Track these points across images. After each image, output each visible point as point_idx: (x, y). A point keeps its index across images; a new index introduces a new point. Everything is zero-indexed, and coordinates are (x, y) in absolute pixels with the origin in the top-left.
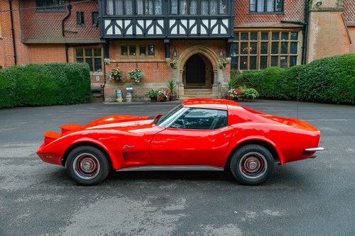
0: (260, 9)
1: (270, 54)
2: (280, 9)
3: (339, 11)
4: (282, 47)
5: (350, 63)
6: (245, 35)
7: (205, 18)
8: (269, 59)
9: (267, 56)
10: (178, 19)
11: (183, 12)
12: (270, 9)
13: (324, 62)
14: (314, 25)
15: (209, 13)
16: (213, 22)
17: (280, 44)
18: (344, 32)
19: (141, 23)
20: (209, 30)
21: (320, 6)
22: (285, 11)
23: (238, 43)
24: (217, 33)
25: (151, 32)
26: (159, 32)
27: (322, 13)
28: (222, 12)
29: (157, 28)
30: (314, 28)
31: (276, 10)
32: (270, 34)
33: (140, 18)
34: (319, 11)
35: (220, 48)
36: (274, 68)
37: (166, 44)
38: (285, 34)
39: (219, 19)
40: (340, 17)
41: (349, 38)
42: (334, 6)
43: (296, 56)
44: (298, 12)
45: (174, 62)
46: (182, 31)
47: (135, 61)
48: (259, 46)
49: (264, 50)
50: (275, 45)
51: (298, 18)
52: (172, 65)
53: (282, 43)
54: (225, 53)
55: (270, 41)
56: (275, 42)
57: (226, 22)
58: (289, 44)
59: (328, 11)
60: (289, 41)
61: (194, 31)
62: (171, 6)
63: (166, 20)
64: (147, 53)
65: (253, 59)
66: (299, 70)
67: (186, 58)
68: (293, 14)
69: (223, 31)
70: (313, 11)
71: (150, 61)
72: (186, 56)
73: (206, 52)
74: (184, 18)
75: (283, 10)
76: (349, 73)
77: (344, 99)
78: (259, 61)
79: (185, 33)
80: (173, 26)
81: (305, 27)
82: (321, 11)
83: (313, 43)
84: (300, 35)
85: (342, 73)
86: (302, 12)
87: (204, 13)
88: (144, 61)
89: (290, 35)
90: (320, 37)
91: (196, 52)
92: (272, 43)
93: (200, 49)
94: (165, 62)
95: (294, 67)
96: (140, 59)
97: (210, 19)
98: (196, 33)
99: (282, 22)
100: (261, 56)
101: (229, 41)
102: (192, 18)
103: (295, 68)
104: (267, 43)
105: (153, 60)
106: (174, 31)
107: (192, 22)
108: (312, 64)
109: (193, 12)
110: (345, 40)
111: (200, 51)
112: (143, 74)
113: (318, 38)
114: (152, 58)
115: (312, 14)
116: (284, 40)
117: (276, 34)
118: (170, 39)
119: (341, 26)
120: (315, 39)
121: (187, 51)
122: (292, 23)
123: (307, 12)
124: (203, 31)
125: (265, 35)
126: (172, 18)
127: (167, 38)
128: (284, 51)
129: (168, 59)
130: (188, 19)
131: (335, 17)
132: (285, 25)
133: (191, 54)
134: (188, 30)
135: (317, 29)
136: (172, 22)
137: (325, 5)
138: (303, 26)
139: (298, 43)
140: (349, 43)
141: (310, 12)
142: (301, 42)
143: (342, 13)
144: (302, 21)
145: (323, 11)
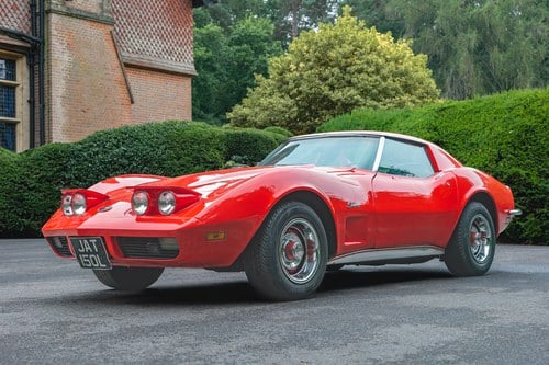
3: (105, 23)
5: (193, 140)
14: (60, 47)
18: (118, 74)
21: (69, 4)
27: (75, 21)
34: (67, 15)
40: (109, 37)
41: (129, 90)
42: (95, 10)
44: (15, 8)
51: (17, 22)
59: (84, 18)
70: (56, 13)
81: (34, 48)
82: (71, 15)
83: (61, 92)
84: (22, 68)
86: (24, 8)
90: (73, 80)
110: (121, 94)
113: (69, 81)
115: (54, 18)
119: (112, 61)
120: (63, 82)
131: (96, 34)
135: (66, 58)
137: (78, 3)
138: (29, 45)
139: (18, 89)
140: (128, 102)
141: (49, 12)
142: (27, 87)
143: (112, 28)
144: (25, 32)
145: (77, 16)
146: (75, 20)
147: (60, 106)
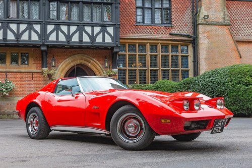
0: (148, 21)
1: (160, 68)
2: (168, 22)
3: (226, 25)
4: (173, 60)
5: (239, 73)
6: (132, 46)
7: (88, 25)
8: (160, 73)
9: (157, 70)
10: (58, 25)
11: (63, 18)
12: (158, 20)
13: (215, 73)
14: (203, 38)
15: (92, 20)
16: (97, 29)
17: (170, 57)
18: (233, 46)
19: (13, 26)
20: (93, 38)
21: (207, 20)
22: (173, 23)
23: (125, 55)
24: (101, 41)
25: (25, 37)
26: (35, 37)
28: (106, 19)
29: (33, 33)
30: (204, 42)
31: (164, 22)
32: (159, 47)
33: (13, 22)
34: (206, 24)
35: (106, 58)
36: (164, 81)
37: (43, 51)
38: (175, 48)
39: (104, 26)
40: (228, 31)
41: (239, 52)
42: (221, 20)
43: (188, 71)
44: (186, 25)
45: (52, 72)
46: (62, 38)
47: (4, 70)
48: (148, 59)
49: (154, 64)
50: (165, 58)
51: (187, 31)
52: (50, 76)
53: (172, 56)
54: (110, 64)
55: (160, 54)
56: (165, 56)
57: (110, 30)
58: (180, 58)
59: (215, 25)
60: (180, 54)
61: (75, 38)
62: (49, 11)
63: (44, 25)
64: (20, 62)
65: (142, 73)
66: (191, 82)
67: (67, 69)
68: (182, 27)
69: (108, 40)
70: (201, 24)
71: (23, 71)
72: (66, 66)
73: (89, 62)
74: (64, 24)
75: (171, 23)
76: (239, 82)
77: (237, 110)
78: (149, 75)
79: (64, 40)
80: (52, 32)
81: (194, 40)
82: (208, 24)
83: (204, 56)
84: (190, 48)
85: (233, 83)
86: (190, 25)
87: (87, 20)
88: (15, 70)
89: (180, 48)
90: (210, 50)
91: (79, 62)
92: (162, 56)
93: (82, 59)
94: (42, 73)
95: (186, 79)
96: (10, 68)
97: (93, 26)
98: (77, 40)
99: (171, 34)
100: (151, 70)
101: (115, 50)
102: (74, 24)
103: (186, 81)
104: (157, 56)
105: (26, 70)
106: (53, 38)
107: (73, 29)
108: (204, 75)
109: (75, 18)
110: (235, 54)
111: (83, 61)
112: (13, 85)
113: (208, 52)
114: (25, 68)
115: (200, 27)
116: (174, 54)
117: (165, 47)
118: (48, 46)
119: (230, 41)
120: (205, 52)
121: (68, 60)
122: (181, 35)
123: (195, 25)
124: (86, 39)
125: (154, 47)
126: (50, 23)
127: (44, 45)
128: (175, 64)
129: (45, 69)
130: (69, 25)
131: (223, 31)
132: (174, 38)
133: (72, 64)
134: (69, 37)
135: (206, 42)
136: (50, 28)
137: (212, 19)
138: (192, 39)
139: (189, 57)
140: (239, 58)
141: (198, 25)
142: (192, 56)
143: (229, 27)
144: (190, 34)
145: (211, 25)
146: (210, 26)
147: (204, 62)
